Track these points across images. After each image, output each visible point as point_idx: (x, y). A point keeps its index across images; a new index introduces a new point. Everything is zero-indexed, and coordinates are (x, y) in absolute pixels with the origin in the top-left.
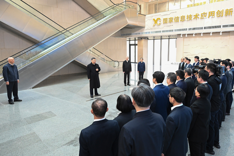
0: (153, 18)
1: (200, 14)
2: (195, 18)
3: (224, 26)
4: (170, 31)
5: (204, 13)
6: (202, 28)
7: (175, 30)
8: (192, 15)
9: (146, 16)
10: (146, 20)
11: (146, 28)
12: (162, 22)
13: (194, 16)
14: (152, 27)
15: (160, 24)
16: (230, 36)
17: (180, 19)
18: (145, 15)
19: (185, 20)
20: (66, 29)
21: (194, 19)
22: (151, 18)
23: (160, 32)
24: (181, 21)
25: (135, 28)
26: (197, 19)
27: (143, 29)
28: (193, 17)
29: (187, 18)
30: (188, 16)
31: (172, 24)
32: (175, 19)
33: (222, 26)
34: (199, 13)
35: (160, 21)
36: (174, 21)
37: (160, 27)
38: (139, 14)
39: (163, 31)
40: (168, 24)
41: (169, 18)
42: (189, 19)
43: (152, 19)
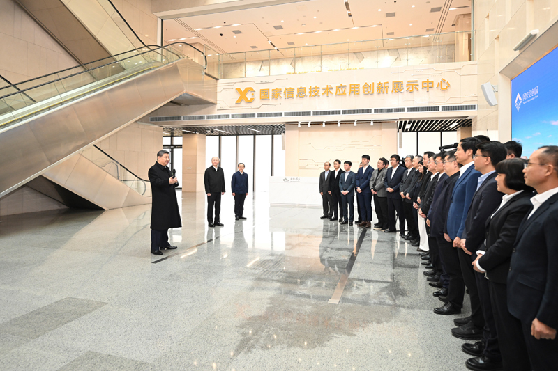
0: (237, 86)
1: (334, 86)
2: (325, 92)
3: (376, 111)
4: (276, 115)
5: (341, 87)
6: (338, 112)
7: (287, 114)
8: (319, 88)
9: (220, 81)
10: (219, 89)
11: (218, 107)
12: (257, 95)
13: (324, 89)
14: (234, 105)
15: (252, 100)
16: (383, 130)
17: (295, 93)
18: (217, 79)
19: (305, 96)
20: (14, 86)
21: (323, 94)
22: (232, 87)
23: (253, 115)
24: (297, 96)
25: (191, 106)
26: (329, 95)
27: (211, 107)
28: (321, 92)
29: (310, 92)
30: (311, 88)
31: (279, 101)
32: (285, 92)
33: (373, 111)
34: (332, 86)
35: (253, 94)
36: (282, 95)
37: (254, 105)
38: (206, 74)
39: (260, 115)
40: (271, 101)
41: (273, 90)
42: (313, 94)
43: (234, 89)
